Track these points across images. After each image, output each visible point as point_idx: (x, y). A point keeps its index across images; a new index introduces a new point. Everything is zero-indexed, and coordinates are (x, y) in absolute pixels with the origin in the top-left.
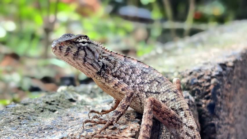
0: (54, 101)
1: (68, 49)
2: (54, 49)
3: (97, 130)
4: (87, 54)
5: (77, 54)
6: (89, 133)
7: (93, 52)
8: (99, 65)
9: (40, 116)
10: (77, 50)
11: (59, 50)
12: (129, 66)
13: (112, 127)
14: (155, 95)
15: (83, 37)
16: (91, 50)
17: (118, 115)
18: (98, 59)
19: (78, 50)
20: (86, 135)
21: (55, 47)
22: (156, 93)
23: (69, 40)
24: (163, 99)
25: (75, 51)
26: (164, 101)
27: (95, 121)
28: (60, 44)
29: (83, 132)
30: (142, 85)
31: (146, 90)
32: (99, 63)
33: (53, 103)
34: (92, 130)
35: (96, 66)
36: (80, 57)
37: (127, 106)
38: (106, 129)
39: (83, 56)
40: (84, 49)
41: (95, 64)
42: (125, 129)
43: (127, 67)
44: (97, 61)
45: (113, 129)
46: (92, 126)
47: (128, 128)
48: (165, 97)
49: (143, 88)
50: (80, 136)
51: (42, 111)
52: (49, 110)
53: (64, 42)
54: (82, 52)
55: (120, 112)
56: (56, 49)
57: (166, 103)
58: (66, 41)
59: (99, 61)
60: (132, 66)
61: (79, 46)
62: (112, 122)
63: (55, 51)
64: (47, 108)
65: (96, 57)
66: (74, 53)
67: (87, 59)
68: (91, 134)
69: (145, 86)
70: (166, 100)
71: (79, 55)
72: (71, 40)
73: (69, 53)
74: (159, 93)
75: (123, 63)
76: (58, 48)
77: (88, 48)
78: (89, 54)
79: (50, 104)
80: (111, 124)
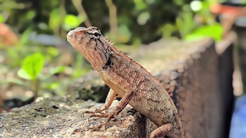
0: (41, 108)
1: (82, 38)
2: (70, 36)
3: (102, 122)
4: (98, 44)
5: (89, 43)
6: (95, 125)
7: (103, 43)
8: (106, 56)
9: (36, 120)
10: (89, 40)
11: (75, 38)
12: (134, 70)
13: (114, 119)
14: (155, 103)
15: (95, 29)
16: (101, 42)
17: (119, 110)
18: (106, 50)
19: (91, 40)
20: (93, 127)
21: (72, 35)
22: (156, 101)
23: (83, 31)
24: (162, 108)
25: (88, 41)
26: (163, 110)
27: (98, 115)
28: (75, 33)
29: (90, 125)
30: (145, 92)
31: (148, 98)
32: (106, 54)
33: (41, 110)
34: (97, 122)
35: (104, 56)
36: (92, 46)
37: (126, 103)
38: (110, 121)
39: (94, 45)
40: (96, 40)
41: (103, 54)
42: (124, 120)
43: (132, 70)
44: (105, 51)
45: (114, 121)
46: (95, 120)
47: (127, 119)
48: (164, 106)
49: (145, 95)
50: (88, 128)
51: (35, 116)
52: (41, 115)
53: (79, 32)
54: (94, 42)
55: (120, 108)
56: (72, 37)
57: (164, 112)
58: (81, 31)
59: (107, 52)
60: (137, 70)
61: (92, 37)
62: (113, 115)
63: (71, 39)
64: (38, 114)
65: (105, 48)
66: (87, 42)
67: (97, 49)
68: (98, 126)
69: (147, 94)
70: (164, 109)
71: (91, 44)
72: (85, 30)
73: (83, 41)
74: (159, 102)
75: (128, 65)
76: (74, 36)
77: (99, 39)
78: (99, 44)
79: (39, 111)
80: (112, 117)
